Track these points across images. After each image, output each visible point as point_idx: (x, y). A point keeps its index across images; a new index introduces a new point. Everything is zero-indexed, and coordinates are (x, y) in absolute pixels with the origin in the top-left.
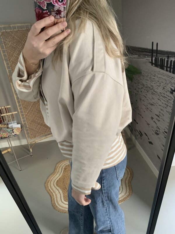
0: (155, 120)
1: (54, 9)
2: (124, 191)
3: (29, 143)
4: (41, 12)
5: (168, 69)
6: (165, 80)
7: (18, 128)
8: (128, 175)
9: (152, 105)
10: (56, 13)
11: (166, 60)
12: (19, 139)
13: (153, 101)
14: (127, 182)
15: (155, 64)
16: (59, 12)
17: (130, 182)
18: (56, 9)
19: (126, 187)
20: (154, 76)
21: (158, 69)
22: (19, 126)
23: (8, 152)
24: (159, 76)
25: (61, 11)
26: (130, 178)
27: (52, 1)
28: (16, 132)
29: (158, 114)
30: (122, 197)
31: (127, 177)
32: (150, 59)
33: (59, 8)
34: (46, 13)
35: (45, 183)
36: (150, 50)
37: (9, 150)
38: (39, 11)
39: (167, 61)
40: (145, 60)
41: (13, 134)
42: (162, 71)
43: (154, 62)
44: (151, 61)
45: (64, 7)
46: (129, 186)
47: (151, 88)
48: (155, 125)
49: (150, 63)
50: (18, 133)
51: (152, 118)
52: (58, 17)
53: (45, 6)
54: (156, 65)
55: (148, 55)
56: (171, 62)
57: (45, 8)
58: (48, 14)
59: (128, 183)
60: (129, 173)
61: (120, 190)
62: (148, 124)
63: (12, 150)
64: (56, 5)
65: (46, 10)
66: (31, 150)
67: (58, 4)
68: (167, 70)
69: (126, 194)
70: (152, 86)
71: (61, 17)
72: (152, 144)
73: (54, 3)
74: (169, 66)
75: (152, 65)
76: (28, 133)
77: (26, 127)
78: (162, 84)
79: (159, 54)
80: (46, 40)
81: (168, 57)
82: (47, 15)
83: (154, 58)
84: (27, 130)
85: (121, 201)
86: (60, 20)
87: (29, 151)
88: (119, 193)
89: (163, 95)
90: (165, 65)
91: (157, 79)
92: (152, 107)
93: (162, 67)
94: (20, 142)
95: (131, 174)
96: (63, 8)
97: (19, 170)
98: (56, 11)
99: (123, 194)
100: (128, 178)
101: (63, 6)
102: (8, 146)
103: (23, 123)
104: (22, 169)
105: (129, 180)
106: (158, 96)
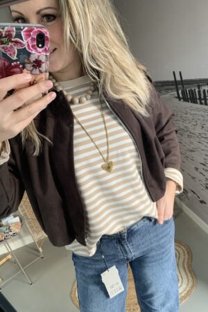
0: (200, 170)
1: (30, 58)
2: (185, 281)
3: (36, 241)
4: (7, 64)
5: (203, 101)
6: (203, 116)
7: (16, 224)
8: (185, 255)
9: (191, 151)
10: (33, 66)
11: (197, 90)
12: (20, 237)
13: (192, 146)
14: (186, 266)
15: (183, 98)
16: (38, 64)
17: (190, 266)
18: (33, 58)
19: (186, 274)
20: (186, 114)
21: (190, 104)
22: (17, 219)
23: (8, 260)
24: (193, 112)
25: (40, 61)
26: (188, 259)
27: (26, 46)
28: (15, 230)
29: (203, 162)
30: (184, 291)
31: (184, 259)
32: (175, 93)
33: (39, 56)
34: (16, 66)
35: (71, 294)
36: (172, 82)
37: (9, 257)
38: (4, 63)
39: (199, 92)
40: (168, 95)
41: (11, 233)
42: (195, 105)
43: (181, 96)
44: (176, 95)
45: (46, 56)
46: (190, 272)
47: (186, 129)
48: (203, 178)
49: (177, 98)
50: (17, 231)
51: (197, 169)
52: (37, 71)
53: (14, 53)
54: (186, 100)
55: (171, 89)
56: (204, 91)
57: (15, 58)
58: (20, 68)
59: (188, 267)
60: (186, 252)
61: (179, 280)
62: (194, 178)
63: (12, 255)
64: (34, 52)
65: (16, 61)
66: (40, 250)
67: (37, 51)
68: (201, 103)
69: (188, 285)
70: (186, 127)
71: (41, 72)
72: (205, 203)
73: (29, 48)
74: (202, 97)
75: (180, 100)
76: (32, 227)
77: (28, 219)
78: (199, 122)
79: (186, 84)
80: (15, 110)
81: (199, 87)
82: (18, 70)
83: (180, 92)
84: (30, 223)
85: (185, 297)
86: (39, 77)
87: (38, 251)
88: (179, 285)
89: (203, 135)
90: (198, 97)
91: (191, 117)
92: (193, 154)
93: (194, 101)
94: (23, 241)
95: (188, 253)
96: (44, 57)
97: (28, 283)
98: (34, 62)
99: (184, 286)
100: (186, 261)
101: (44, 54)
102: (6, 251)
103: (22, 214)
104: (33, 281)
105: (188, 262)
106: (198, 139)
